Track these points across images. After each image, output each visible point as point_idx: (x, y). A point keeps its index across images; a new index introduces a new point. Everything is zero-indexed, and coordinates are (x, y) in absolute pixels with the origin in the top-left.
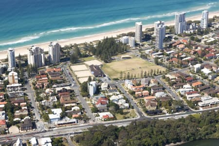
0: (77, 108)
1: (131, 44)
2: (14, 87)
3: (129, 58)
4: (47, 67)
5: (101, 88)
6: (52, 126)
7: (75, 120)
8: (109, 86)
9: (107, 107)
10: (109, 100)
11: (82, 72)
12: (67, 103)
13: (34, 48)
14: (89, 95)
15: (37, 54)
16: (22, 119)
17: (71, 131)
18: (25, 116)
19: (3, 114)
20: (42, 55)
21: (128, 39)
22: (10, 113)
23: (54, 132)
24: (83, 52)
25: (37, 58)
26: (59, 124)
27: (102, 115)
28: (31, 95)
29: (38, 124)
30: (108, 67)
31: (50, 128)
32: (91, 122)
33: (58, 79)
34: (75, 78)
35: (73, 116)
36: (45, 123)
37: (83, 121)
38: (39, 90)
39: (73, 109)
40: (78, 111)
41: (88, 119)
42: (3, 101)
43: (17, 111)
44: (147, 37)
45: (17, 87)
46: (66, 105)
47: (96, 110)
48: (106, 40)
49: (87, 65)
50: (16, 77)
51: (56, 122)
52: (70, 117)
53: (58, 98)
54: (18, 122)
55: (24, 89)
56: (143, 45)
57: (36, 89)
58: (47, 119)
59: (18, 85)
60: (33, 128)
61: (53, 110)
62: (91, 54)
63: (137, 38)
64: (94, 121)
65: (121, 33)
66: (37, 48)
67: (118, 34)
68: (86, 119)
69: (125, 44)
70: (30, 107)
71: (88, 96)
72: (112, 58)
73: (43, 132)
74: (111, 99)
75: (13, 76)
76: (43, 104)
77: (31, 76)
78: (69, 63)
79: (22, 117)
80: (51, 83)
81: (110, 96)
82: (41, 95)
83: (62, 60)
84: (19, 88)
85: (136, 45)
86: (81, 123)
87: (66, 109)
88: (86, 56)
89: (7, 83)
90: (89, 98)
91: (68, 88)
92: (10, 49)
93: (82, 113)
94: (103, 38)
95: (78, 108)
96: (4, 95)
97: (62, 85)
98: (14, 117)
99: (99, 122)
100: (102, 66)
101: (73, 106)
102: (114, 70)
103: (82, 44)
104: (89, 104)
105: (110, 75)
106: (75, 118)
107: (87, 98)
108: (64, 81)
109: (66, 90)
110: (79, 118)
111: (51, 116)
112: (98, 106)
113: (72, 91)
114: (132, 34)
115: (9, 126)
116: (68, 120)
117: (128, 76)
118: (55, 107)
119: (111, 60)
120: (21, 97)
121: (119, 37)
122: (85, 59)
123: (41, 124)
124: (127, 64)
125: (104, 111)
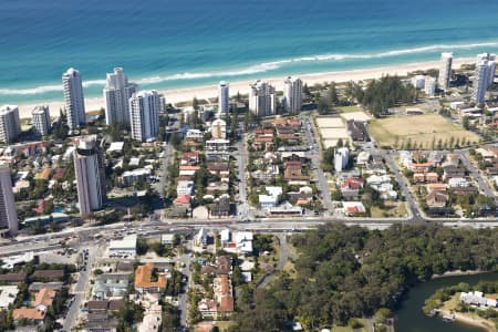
0: (308, 189)
1: (428, 90)
2: (217, 144)
3: (420, 113)
4: (278, 116)
5: (356, 161)
6: (260, 213)
7: (298, 209)
8: (371, 158)
9: (360, 193)
10: (365, 182)
11: (332, 130)
12: (293, 180)
13: (260, 84)
14: (334, 169)
15: (264, 94)
16: (216, 196)
17: (289, 225)
18: (220, 192)
19: (189, 186)
20: (272, 96)
21: (424, 81)
22: (200, 186)
23: (262, 224)
24: (342, 96)
25: (263, 101)
26: (273, 213)
27: (347, 205)
28: (241, 160)
29: (240, 209)
30: (379, 126)
31: (257, 217)
32: (326, 216)
33: (290, 137)
34: (318, 139)
35: (299, 202)
36: (252, 208)
37: (313, 213)
38: (254, 153)
39: (301, 189)
40: (309, 195)
41: (323, 210)
42: (195, 165)
43: (213, 184)
44: (459, 80)
45: (222, 144)
46: (291, 183)
47: (339, 197)
48: (386, 79)
49: (344, 120)
50: (223, 129)
51: (269, 209)
52: (293, 203)
53: (282, 170)
54: (210, 201)
55: (231, 150)
56: (449, 94)
57: (251, 150)
58: (256, 202)
59: (223, 141)
60: (229, 215)
61: (267, 188)
62: (356, 101)
63: (442, 82)
64: (332, 214)
65: (415, 70)
66: (264, 85)
67: (411, 71)
68: (319, 210)
69: (418, 89)
70: (233, 179)
71: (332, 171)
72: (390, 110)
73: (245, 222)
74: (369, 180)
75: (218, 127)
76: (256, 177)
77: (249, 129)
78: (315, 113)
79: (217, 193)
80: (278, 143)
81: (368, 176)
82: (256, 162)
83: (304, 108)
84: (225, 147)
85: (437, 91)
86: (310, 216)
87: (290, 189)
88: (346, 104)
89: (209, 136)
90: (333, 174)
91: (301, 154)
92: (223, 82)
93: (315, 198)
94: (380, 76)
95: (310, 189)
96: (199, 155)
97: (294, 148)
98: (205, 192)
99: (340, 217)
100: (369, 122)
101: (302, 186)
102: (387, 132)
103: (344, 84)
104: (331, 185)
105: (378, 140)
106: (301, 205)
107: (329, 174)
108: (299, 142)
109: (298, 158)
110: (309, 207)
111: (262, 198)
112: (345, 190)
113: (307, 160)
114: (434, 73)
115: (194, 205)
116: (288, 206)
117: (409, 145)
118: (274, 183)
119: (387, 114)
120: (224, 161)
121: (411, 75)
122: (344, 108)
123: (244, 208)
124: (414, 123)
125: (351, 199)
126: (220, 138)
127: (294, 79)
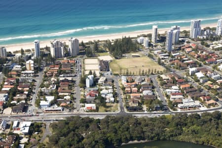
0: (68, 97)
1: (145, 44)
2: (27, 74)
3: (139, 56)
4: (65, 58)
5: (98, 82)
6: (40, 111)
7: (60, 108)
8: (106, 80)
9: (95, 99)
10: (99, 93)
11: (92, 65)
12: (62, 92)
13: (55, 42)
14: (86, 86)
15: (57, 47)
16: (19, 102)
17: (54, 117)
18: (22, 100)
19: (4, 96)
20: (62, 47)
21: (143, 40)
22: (11, 96)
23: (39, 117)
24: (101, 47)
25: (57, 51)
26: (47, 111)
27: (87, 105)
28: (39, 81)
29: (30, 108)
30: (116, 63)
31: (37, 113)
32: (75, 111)
33: (68, 69)
34: (82, 70)
35: (62, 104)
36: (36, 108)
37: (68, 110)
38: (46, 78)
39: (65, 97)
40: (68, 100)
41: (74, 108)
42: (11, 85)
43: (18, 95)
44: (162, 39)
46: (60, 94)
47: (84, 101)
48: (124, 39)
49: (99, 60)
50: (32, 65)
51: (45, 108)
52: (59, 105)
53: (57, 88)
54: (14, 105)
55: (35, 76)
56: (156, 46)
57: (46, 76)
58: (39, 106)
59: (31, 72)
60: (23, 111)
61: (47, 97)
62: (107, 50)
63: (153, 40)
64: (78, 111)
65: (141, 34)
66: (57, 42)
67: (139, 35)
68: (72, 108)
69: (141, 44)
70: (31, 92)
72: (123, 55)
73: (30, 116)
74: (101, 92)
75: (30, 64)
76: (43, 91)
77: (47, 65)
78: (85, 56)
79: (19, 100)
80: (60, 72)
81: (101, 90)
82: (45, 83)
83: (80, 54)
84: (32, 75)
85: (150, 45)
86: (66, 113)
87: (59, 97)
88: (102, 51)
89: (25, 69)
90: (84, 89)
91: (70, 79)
92: (36, 41)
93: (71, 102)
96: (16, 79)
97: (68, 75)
98: (13, 100)
99: (82, 112)
100: (111, 61)
101: (66, 96)
102: (119, 66)
103: (104, 41)
104: (82, 95)
105: (113, 70)
106: (62, 106)
107: (82, 89)
108: (72, 72)
109: (68, 81)
110: (67, 107)
111: (42, 103)
112: (88, 97)
113: (73, 81)
114: (150, 36)
115: (5, 107)
116: (56, 107)
117: (127, 73)
118: (51, 94)
119: (122, 57)
120: (29, 82)
121: (139, 37)
122: (101, 54)
123: (32, 108)
124: (134, 61)
125: (90, 103)
126: (30, 70)
127: (74, 39)
